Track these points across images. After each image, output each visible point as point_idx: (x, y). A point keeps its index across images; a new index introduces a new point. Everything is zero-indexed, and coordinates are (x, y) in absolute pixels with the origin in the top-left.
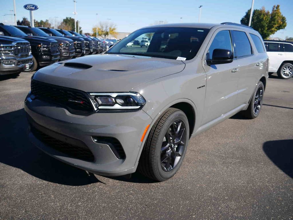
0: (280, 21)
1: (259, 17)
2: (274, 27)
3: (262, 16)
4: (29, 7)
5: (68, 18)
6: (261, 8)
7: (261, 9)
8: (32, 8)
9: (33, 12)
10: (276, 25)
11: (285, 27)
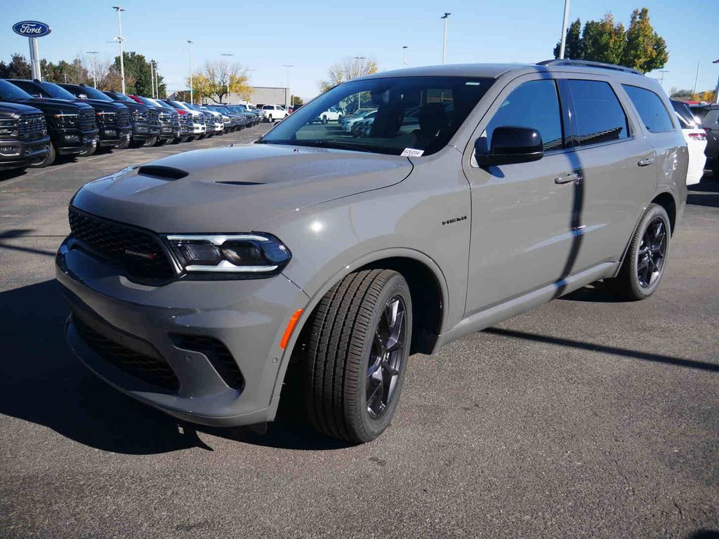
0: (650, 49)
1: (598, 39)
2: (636, 65)
3: (605, 38)
4: (27, 29)
5: (128, 53)
6: (604, 18)
7: (602, 20)
9: (37, 40)
10: (643, 60)
11: (665, 65)
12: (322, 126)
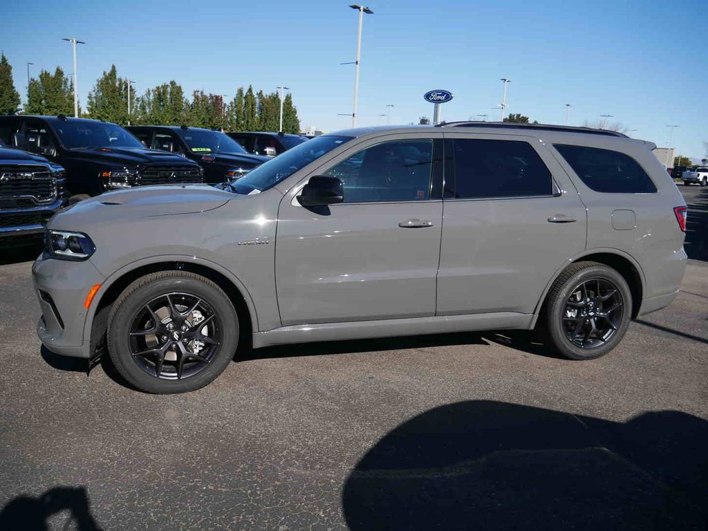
4: (434, 97)
8: (439, 97)
9: (441, 106)
12: (700, 188)
